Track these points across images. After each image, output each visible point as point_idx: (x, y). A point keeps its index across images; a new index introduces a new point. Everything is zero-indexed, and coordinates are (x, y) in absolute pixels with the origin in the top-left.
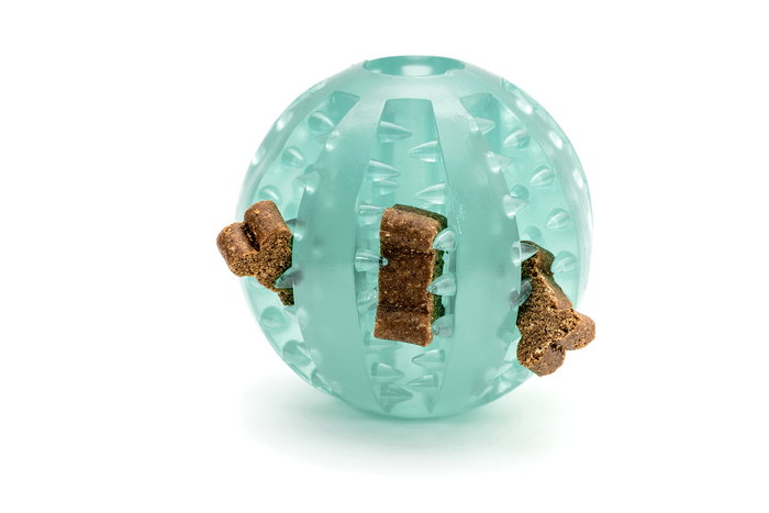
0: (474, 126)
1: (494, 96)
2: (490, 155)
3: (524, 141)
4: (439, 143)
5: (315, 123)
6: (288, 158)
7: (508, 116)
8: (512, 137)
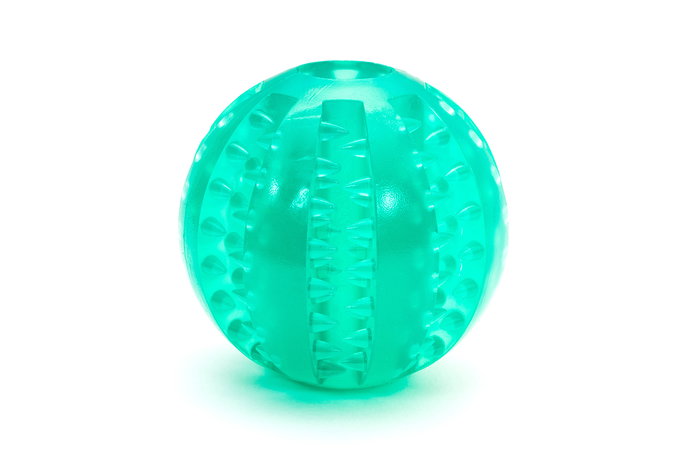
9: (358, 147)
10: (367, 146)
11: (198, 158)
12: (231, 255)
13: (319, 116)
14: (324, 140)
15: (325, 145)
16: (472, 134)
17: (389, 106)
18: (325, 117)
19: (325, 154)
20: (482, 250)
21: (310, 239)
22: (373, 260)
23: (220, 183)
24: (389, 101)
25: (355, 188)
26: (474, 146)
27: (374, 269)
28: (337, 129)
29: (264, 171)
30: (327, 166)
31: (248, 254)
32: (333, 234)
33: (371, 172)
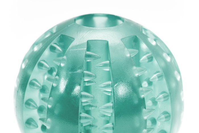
0: (128, 54)
1: (138, 36)
2: (134, 68)
3: (150, 59)
4: (110, 62)
5: (53, 49)
6: (41, 65)
7: (144, 46)
8: (144, 57)
9: (105, 65)
10: (110, 65)
11: (23, 67)
12: (40, 119)
13: (86, 49)
14: (88, 61)
15: (88, 64)
16: (165, 55)
17: (122, 43)
18: (88, 49)
19: (88, 69)
20: (170, 116)
21: (81, 113)
22: (113, 124)
23: (34, 82)
24: (122, 40)
25: (103, 87)
26: (165, 61)
27: (113, 129)
28: (95, 56)
29: (57, 77)
30: (89, 76)
31: (49, 120)
32: (93, 108)
33: (112, 79)
